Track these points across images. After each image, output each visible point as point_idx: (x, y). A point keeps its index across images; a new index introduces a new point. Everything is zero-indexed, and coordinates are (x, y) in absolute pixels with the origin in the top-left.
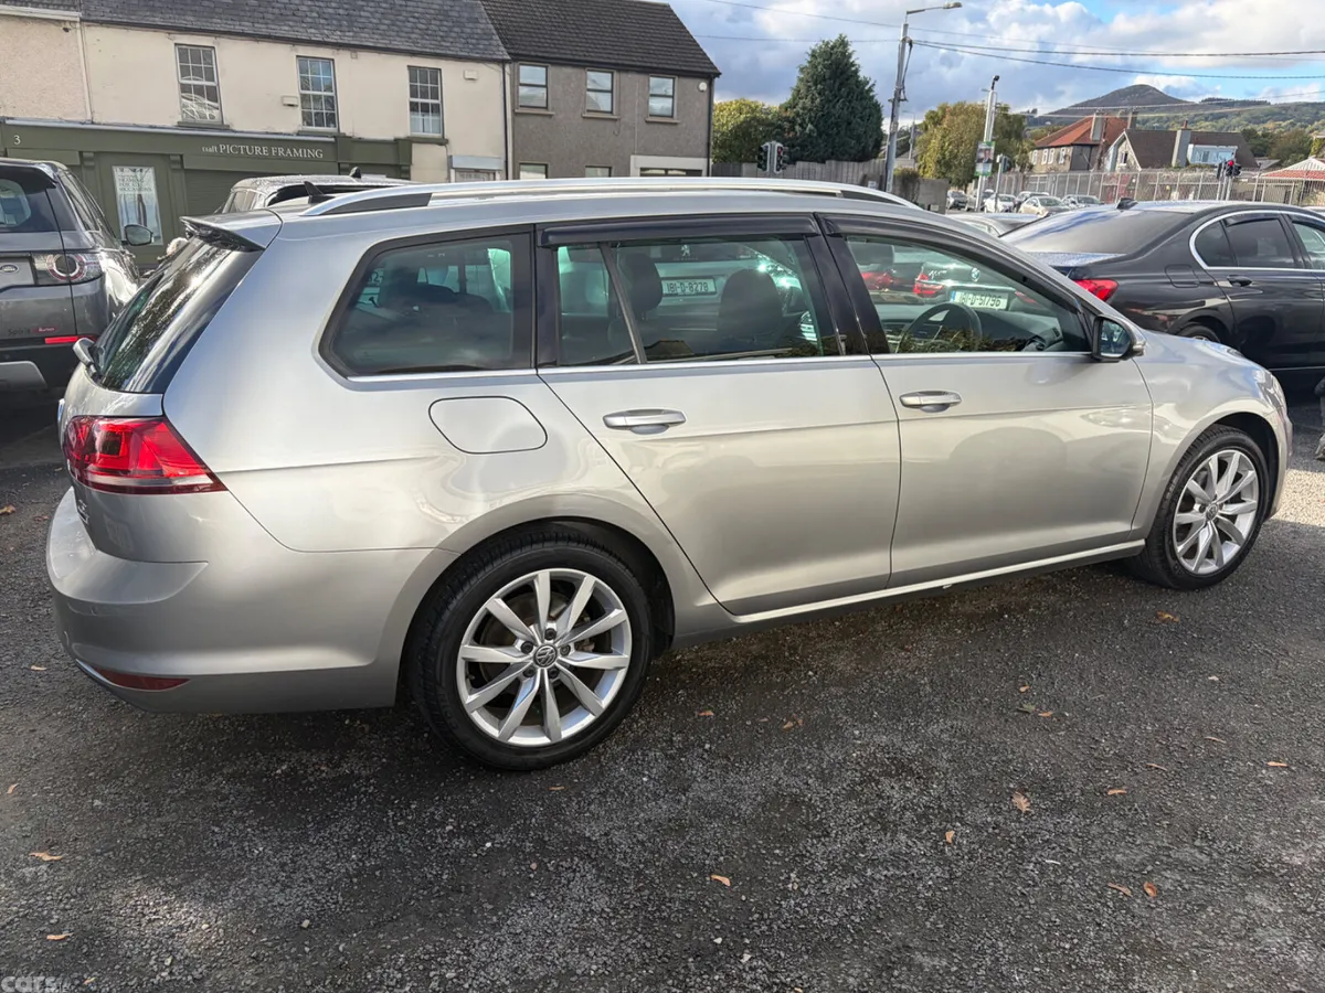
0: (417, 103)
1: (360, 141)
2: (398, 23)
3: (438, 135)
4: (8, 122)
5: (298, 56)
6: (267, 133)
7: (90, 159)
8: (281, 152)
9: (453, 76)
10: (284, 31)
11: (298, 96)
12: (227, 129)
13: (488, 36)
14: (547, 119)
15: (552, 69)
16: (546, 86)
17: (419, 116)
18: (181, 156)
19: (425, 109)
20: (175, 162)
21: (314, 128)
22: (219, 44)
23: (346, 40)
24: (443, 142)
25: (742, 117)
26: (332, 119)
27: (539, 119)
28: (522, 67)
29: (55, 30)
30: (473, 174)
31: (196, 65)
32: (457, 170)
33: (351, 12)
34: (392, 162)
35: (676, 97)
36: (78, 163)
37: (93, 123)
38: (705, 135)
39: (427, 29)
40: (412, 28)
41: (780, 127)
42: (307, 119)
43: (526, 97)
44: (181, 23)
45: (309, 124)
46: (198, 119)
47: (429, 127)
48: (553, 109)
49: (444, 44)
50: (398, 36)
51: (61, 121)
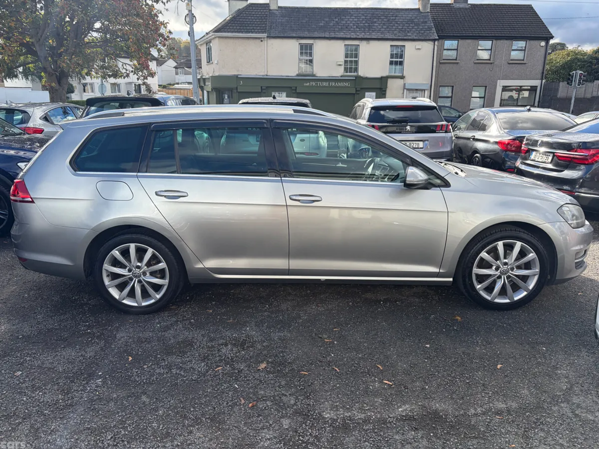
0: (393, 61)
1: (367, 78)
2: (390, 27)
3: (400, 74)
4: (239, 76)
5: (345, 45)
6: (329, 77)
7: (264, 89)
8: (333, 84)
9: (410, 48)
10: (341, 35)
11: (343, 61)
12: (314, 76)
13: (430, 29)
14: (455, 65)
15: (461, 41)
16: (457, 50)
17: (394, 67)
18: (296, 87)
19: (396, 63)
20: (293, 90)
21: (348, 74)
22: (315, 42)
23: (365, 37)
24: (402, 77)
25: (569, 58)
26: (356, 70)
27: (451, 65)
28: (446, 41)
29: (258, 41)
30: (415, 91)
31: (306, 50)
32: (407, 89)
33: (370, 24)
34: (379, 87)
35: (526, 50)
36: (260, 91)
37: (267, 76)
38: (541, 68)
39: (402, 28)
40: (396, 29)
41: (591, 62)
42: (346, 70)
43: (446, 55)
44: (302, 35)
45: (347, 72)
46: (304, 73)
47: (397, 71)
48: (459, 60)
49: (408, 34)
50: (388, 33)
51: (256, 75)
